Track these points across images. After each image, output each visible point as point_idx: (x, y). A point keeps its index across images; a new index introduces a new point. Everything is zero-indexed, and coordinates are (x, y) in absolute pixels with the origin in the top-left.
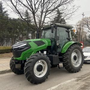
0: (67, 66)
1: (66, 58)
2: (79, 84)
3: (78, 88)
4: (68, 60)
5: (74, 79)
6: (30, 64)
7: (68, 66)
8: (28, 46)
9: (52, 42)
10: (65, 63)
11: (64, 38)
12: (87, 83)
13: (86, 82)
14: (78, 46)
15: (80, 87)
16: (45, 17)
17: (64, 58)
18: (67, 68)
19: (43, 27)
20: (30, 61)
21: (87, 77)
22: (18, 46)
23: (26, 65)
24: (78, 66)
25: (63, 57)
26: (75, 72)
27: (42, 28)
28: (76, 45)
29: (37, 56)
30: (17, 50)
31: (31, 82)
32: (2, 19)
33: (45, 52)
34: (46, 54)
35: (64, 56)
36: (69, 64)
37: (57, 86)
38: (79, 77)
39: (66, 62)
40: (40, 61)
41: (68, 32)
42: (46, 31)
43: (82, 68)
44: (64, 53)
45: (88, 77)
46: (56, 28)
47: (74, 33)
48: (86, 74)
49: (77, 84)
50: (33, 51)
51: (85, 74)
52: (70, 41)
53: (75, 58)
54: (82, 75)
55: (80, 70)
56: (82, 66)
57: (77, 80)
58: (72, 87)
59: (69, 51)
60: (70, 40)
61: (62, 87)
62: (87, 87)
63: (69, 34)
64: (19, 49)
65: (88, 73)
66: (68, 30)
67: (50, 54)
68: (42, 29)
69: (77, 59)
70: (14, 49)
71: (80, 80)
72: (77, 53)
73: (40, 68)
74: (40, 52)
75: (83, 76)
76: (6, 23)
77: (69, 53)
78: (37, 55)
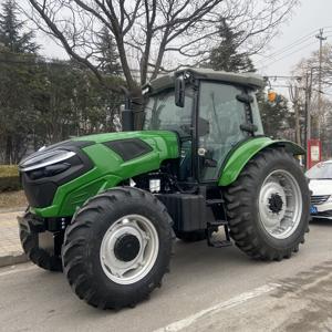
0: (243, 235)
1: (237, 204)
2: (283, 307)
3: (276, 325)
4: (246, 214)
5: (265, 289)
6: (83, 231)
7: (248, 235)
8: (82, 162)
9: (181, 141)
10: (233, 222)
11: (231, 127)
12: (317, 303)
13: (313, 301)
14: (287, 157)
15: (285, 322)
16: (162, 49)
17: (230, 206)
18: (242, 243)
19: (148, 86)
20: (83, 222)
21: (319, 280)
22: (39, 162)
23: (69, 236)
24: (287, 233)
25: (227, 202)
26: (277, 260)
27: (145, 88)
28: (279, 154)
29: (112, 199)
30: (36, 178)
31: (90, 303)
32: (6, 62)
33: (155, 185)
34: (158, 189)
35: (230, 198)
36: (249, 229)
37: (191, 319)
38: (288, 280)
39: (238, 220)
40: (125, 221)
41: (247, 103)
42: (160, 103)
43: (302, 242)
44: (231, 186)
45: (325, 278)
46: (196, 89)
47: (286, 108)
48: (318, 264)
49: (277, 308)
50: (104, 180)
51: (316, 268)
52: (254, 137)
53: (275, 204)
54: (303, 270)
55: (296, 251)
56: (306, 236)
57: (279, 294)
58: (252, 320)
59: (249, 176)
60: (256, 134)
61: (213, 321)
62: (314, 323)
63: (250, 109)
64: (44, 175)
65: (327, 263)
66: (247, 93)
67: (174, 189)
68: (144, 92)
69: (284, 207)
70: (29, 173)
71: (290, 290)
72: (282, 184)
73: (129, 245)
74: (133, 184)
75: (303, 273)
76: (25, 79)
77: (248, 183)
78: (114, 197)
